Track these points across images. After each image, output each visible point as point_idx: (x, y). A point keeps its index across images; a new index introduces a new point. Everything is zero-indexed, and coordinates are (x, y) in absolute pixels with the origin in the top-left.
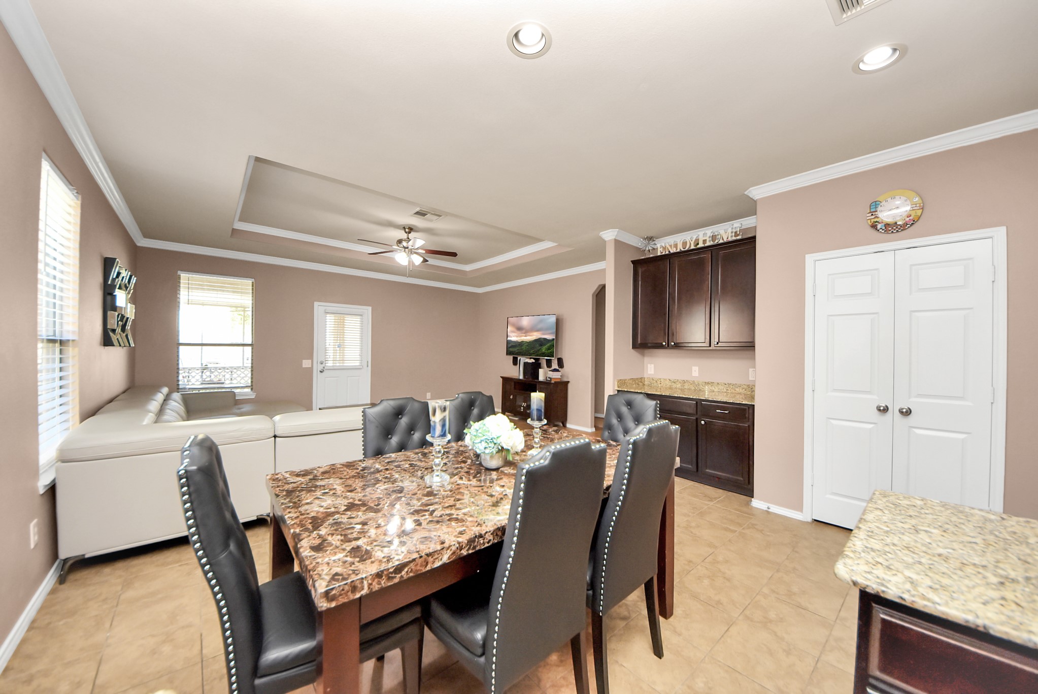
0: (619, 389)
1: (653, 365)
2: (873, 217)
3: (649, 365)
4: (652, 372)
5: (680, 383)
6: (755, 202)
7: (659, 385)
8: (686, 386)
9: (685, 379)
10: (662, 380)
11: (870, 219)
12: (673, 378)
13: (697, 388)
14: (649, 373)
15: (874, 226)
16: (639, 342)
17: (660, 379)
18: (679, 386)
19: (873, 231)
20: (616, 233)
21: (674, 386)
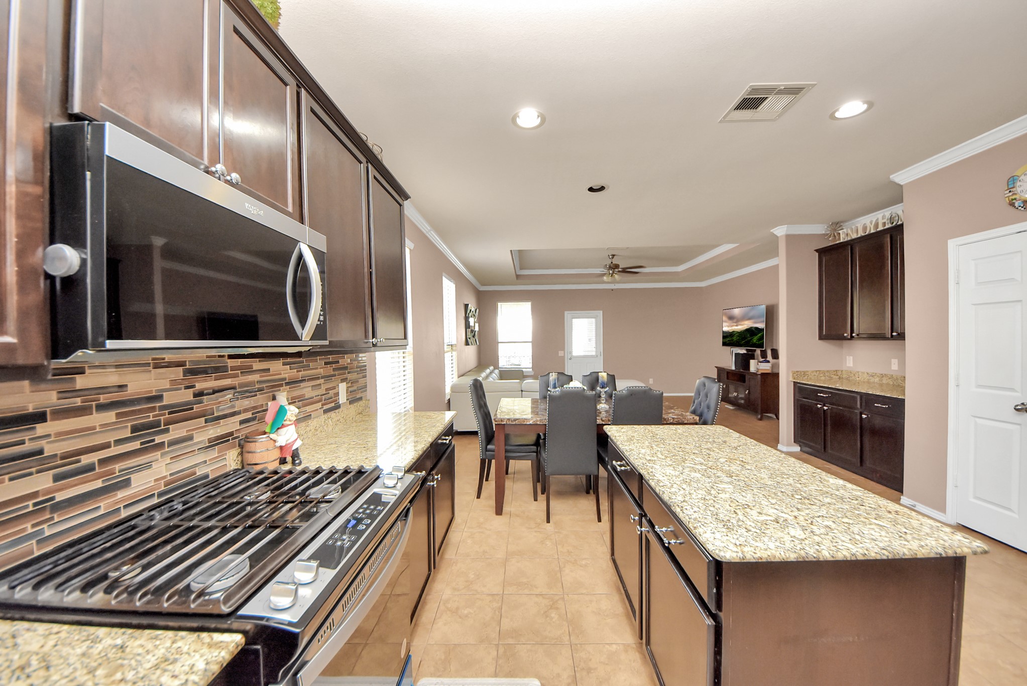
0: (794, 381)
1: (851, 357)
2: (1011, 194)
3: (847, 357)
4: (851, 365)
5: (878, 376)
6: (901, 186)
7: (857, 379)
8: (885, 381)
9: (884, 372)
10: (860, 374)
11: (1008, 197)
12: (871, 371)
13: (895, 383)
14: (848, 365)
15: (1012, 204)
16: (824, 334)
17: (858, 372)
18: (877, 380)
19: (1011, 208)
20: (785, 229)
21: (872, 380)
